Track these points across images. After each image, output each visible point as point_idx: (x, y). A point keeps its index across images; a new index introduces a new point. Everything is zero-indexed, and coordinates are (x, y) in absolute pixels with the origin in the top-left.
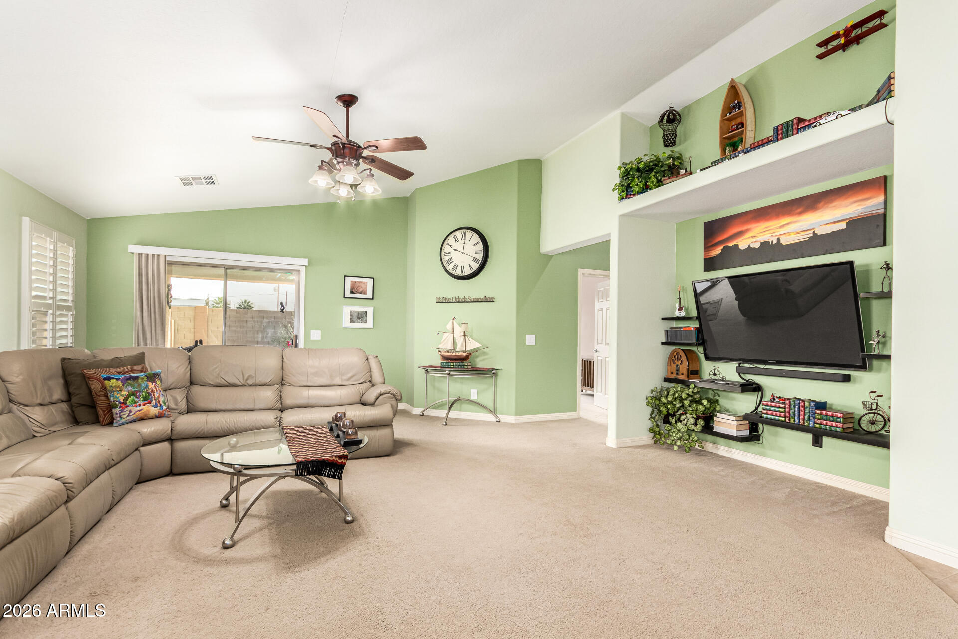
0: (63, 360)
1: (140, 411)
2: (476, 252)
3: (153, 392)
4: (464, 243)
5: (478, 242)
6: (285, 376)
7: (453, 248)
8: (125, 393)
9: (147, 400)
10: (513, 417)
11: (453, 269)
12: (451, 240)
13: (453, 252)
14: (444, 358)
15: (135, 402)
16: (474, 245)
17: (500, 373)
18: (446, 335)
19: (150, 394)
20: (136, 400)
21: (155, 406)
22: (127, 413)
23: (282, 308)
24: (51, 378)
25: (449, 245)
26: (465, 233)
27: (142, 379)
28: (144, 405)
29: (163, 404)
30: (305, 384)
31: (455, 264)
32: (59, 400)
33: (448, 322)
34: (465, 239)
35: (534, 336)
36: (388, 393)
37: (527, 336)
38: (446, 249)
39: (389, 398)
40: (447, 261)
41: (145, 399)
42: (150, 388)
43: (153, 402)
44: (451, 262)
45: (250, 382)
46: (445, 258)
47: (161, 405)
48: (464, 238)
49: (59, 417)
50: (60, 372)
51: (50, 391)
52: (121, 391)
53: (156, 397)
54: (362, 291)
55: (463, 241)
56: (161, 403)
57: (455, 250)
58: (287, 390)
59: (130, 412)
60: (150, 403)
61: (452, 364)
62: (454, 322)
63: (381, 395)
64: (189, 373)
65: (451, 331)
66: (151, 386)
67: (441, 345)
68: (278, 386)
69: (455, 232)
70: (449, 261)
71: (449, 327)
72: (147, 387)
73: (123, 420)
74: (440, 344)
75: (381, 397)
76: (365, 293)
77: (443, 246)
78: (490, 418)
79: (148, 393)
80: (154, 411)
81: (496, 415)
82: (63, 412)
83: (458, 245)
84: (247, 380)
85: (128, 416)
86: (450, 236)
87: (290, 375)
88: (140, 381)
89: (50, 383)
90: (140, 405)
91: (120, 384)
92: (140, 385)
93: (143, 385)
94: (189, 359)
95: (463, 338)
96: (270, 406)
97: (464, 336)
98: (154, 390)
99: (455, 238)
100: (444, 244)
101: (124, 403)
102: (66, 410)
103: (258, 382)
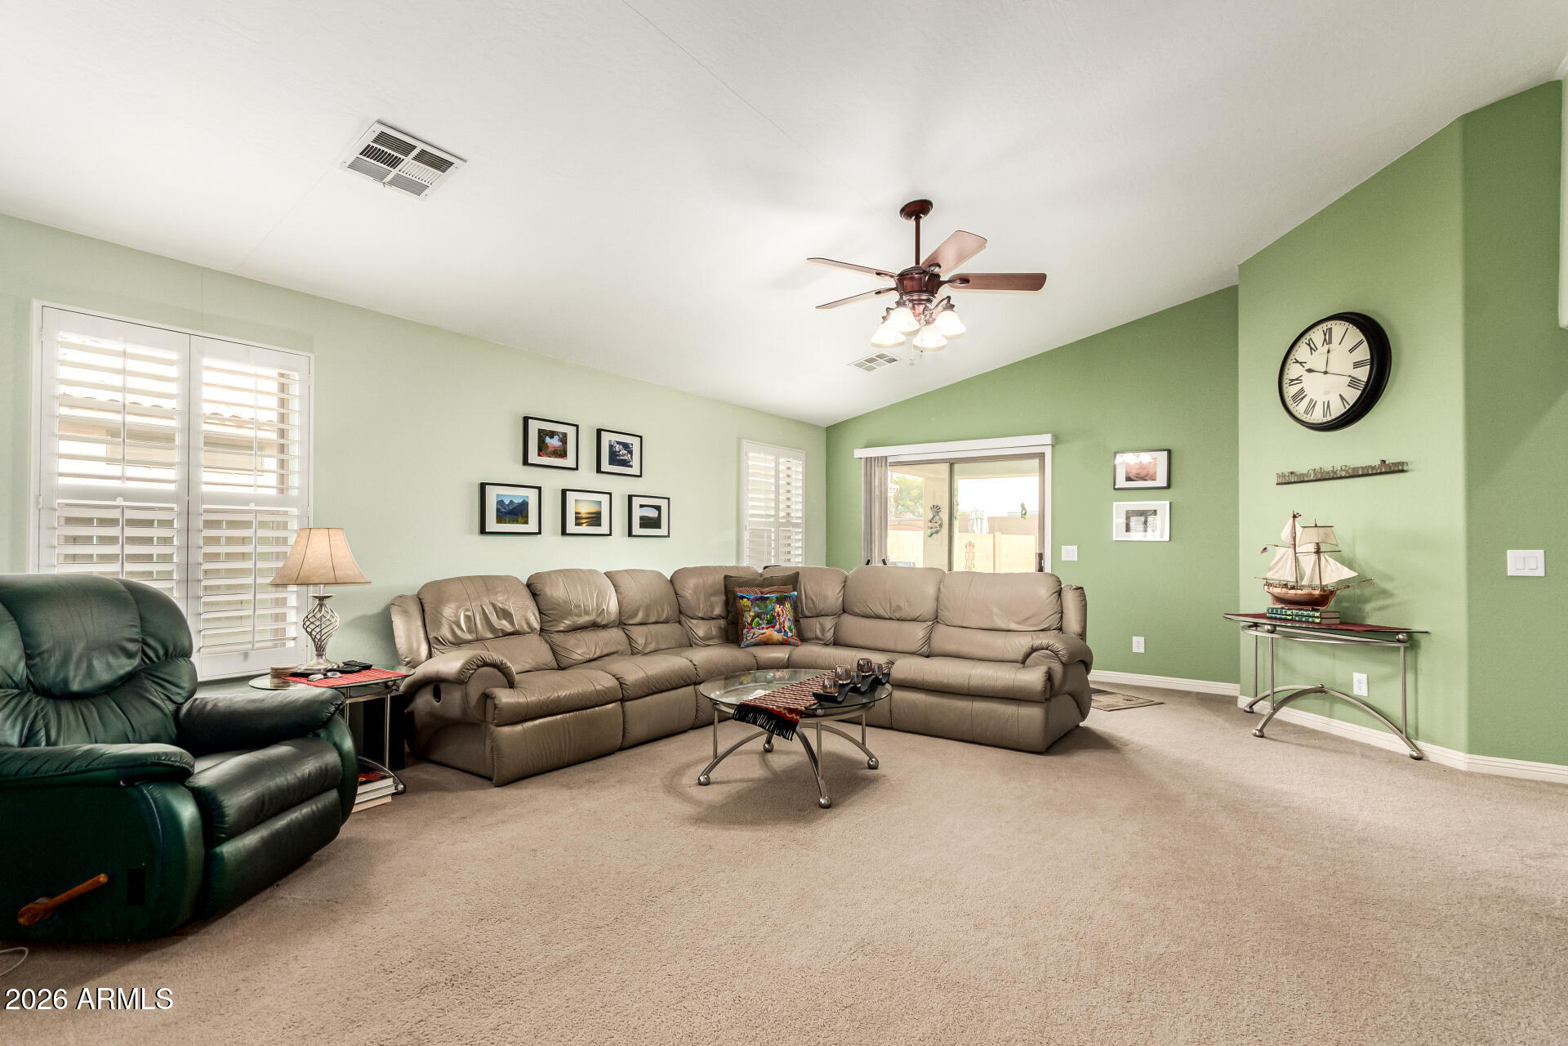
0: (726, 577)
1: (762, 634)
2: (1357, 365)
3: (778, 615)
4: (1329, 352)
5: (1361, 342)
6: (939, 610)
7: (1307, 366)
8: (752, 614)
9: (771, 623)
10: (1463, 754)
11: (1306, 412)
12: (1301, 352)
13: (1306, 377)
14: (1278, 599)
15: (759, 625)
16: (1351, 351)
17: (1424, 641)
18: (1281, 551)
19: (774, 617)
20: (760, 622)
21: (779, 631)
22: (752, 634)
23: (1024, 512)
24: (714, 594)
25: (1297, 362)
26: (1330, 330)
27: (772, 600)
28: (767, 629)
29: (788, 631)
30: (960, 624)
31: (1311, 400)
32: (720, 616)
33: (1286, 524)
34: (1330, 342)
35: (1540, 553)
36: (1047, 649)
37: (1509, 552)
38: (1293, 371)
39: (1048, 657)
40: (1294, 397)
41: (769, 622)
42: (776, 610)
43: (778, 626)
44: (1304, 397)
45: (898, 615)
46: (1290, 391)
47: (785, 631)
48: (1328, 340)
49: (714, 632)
50: (723, 588)
51: (712, 606)
52: (750, 611)
53: (781, 621)
54: (1147, 475)
55: (1326, 347)
56: (786, 628)
57: (1310, 371)
58: (941, 630)
59: (754, 634)
60: (773, 627)
61: (1289, 612)
62: (1296, 524)
63: (1034, 650)
64: (841, 599)
65: (1290, 541)
66: (778, 608)
67: (1271, 573)
68: (930, 623)
69: (1311, 332)
70: (1299, 396)
71: (1286, 534)
72: (774, 609)
73: (748, 642)
74: (1270, 570)
75: (1034, 654)
76: (1154, 479)
77: (1287, 366)
78: (1395, 744)
79: (774, 616)
80: (777, 636)
81: (1408, 740)
82: (720, 628)
83: (1316, 361)
84: (894, 612)
85: (752, 638)
86: (1300, 343)
87: (943, 608)
88: (768, 602)
89: (713, 599)
90: (763, 628)
91: (749, 603)
92: (766, 607)
93: (770, 607)
94: (845, 582)
95: (1314, 557)
96: (913, 648)
97: (1318, 552)
98: (781, 613)
99: (1309, 345)
100: (1289, 361)
101: (751, 624)
102: (723, 626)
103: (904, 616)
